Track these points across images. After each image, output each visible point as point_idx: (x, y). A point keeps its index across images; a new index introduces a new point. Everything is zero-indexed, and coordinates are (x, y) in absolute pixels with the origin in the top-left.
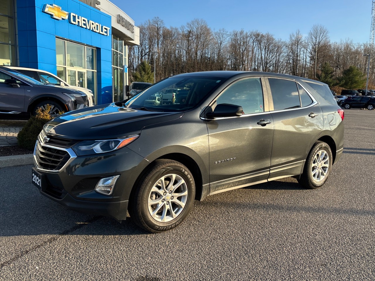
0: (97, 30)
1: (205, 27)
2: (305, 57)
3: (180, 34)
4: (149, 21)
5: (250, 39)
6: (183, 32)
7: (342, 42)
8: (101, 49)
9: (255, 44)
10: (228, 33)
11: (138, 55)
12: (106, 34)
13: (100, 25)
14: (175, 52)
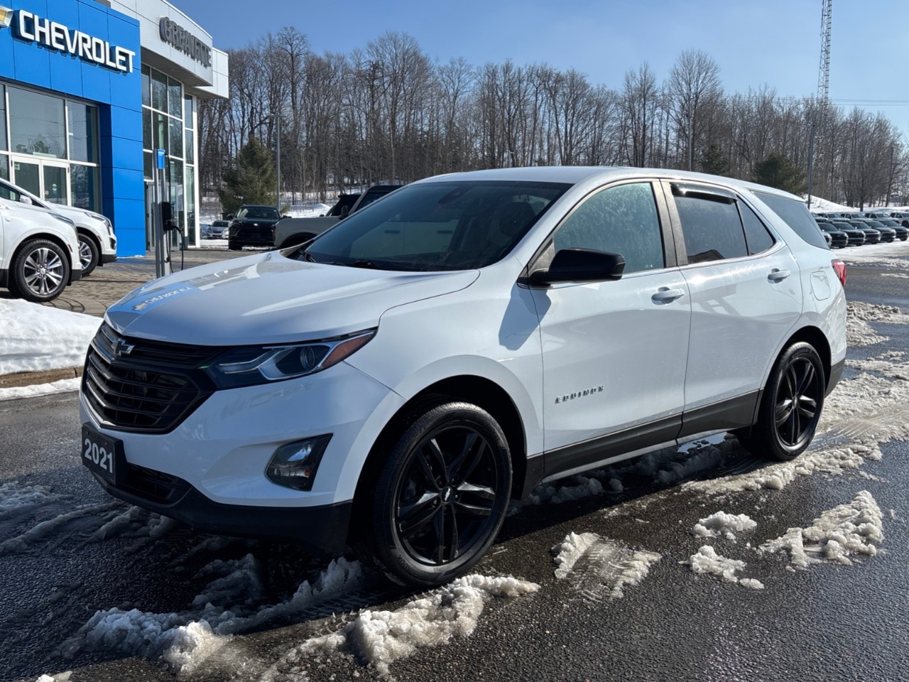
0: (98, 55)
1: (415, 54)
2: (664, 131)
3: (351, 72)
4: (270, 36)
5: (527, 85)
6: (358, 65)
7: (752, 95)
8: (112, 107)
9: (540, 98)
10: (474, 70)
11: (241, 125)
12: (124, 68)
13: (107, 44)
14: (337, 115)
